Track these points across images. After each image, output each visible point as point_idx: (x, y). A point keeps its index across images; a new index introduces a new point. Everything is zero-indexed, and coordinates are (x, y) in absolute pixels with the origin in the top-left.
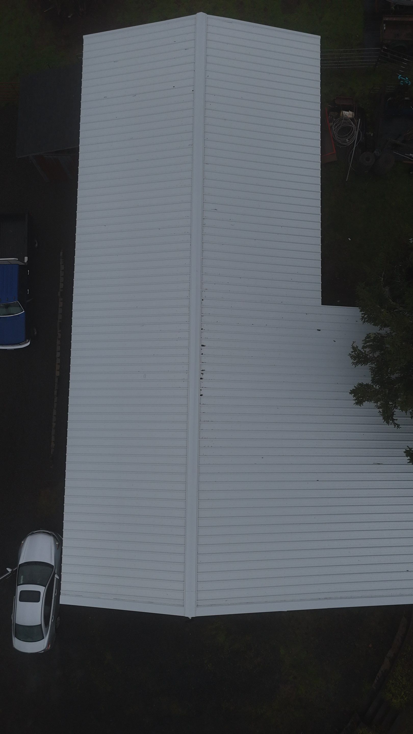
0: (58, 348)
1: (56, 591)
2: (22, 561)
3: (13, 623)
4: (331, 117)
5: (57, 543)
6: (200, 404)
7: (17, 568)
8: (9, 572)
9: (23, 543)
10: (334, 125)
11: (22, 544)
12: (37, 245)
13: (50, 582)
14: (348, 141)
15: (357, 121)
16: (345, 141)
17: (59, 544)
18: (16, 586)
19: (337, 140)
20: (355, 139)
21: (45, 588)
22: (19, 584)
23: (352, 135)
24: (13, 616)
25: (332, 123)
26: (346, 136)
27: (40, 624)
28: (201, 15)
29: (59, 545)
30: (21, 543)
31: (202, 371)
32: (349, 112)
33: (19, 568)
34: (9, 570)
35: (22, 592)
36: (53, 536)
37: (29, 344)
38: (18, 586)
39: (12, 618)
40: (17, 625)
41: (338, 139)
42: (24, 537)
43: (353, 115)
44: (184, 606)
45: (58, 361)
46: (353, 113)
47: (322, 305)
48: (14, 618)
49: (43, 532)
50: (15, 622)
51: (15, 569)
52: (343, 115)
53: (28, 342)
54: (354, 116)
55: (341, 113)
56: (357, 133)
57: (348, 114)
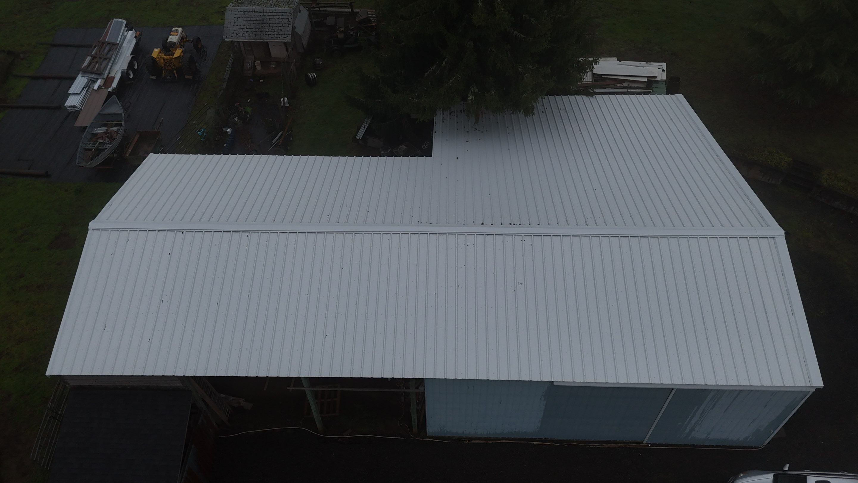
5: (742, 475)
47: (431, 157)
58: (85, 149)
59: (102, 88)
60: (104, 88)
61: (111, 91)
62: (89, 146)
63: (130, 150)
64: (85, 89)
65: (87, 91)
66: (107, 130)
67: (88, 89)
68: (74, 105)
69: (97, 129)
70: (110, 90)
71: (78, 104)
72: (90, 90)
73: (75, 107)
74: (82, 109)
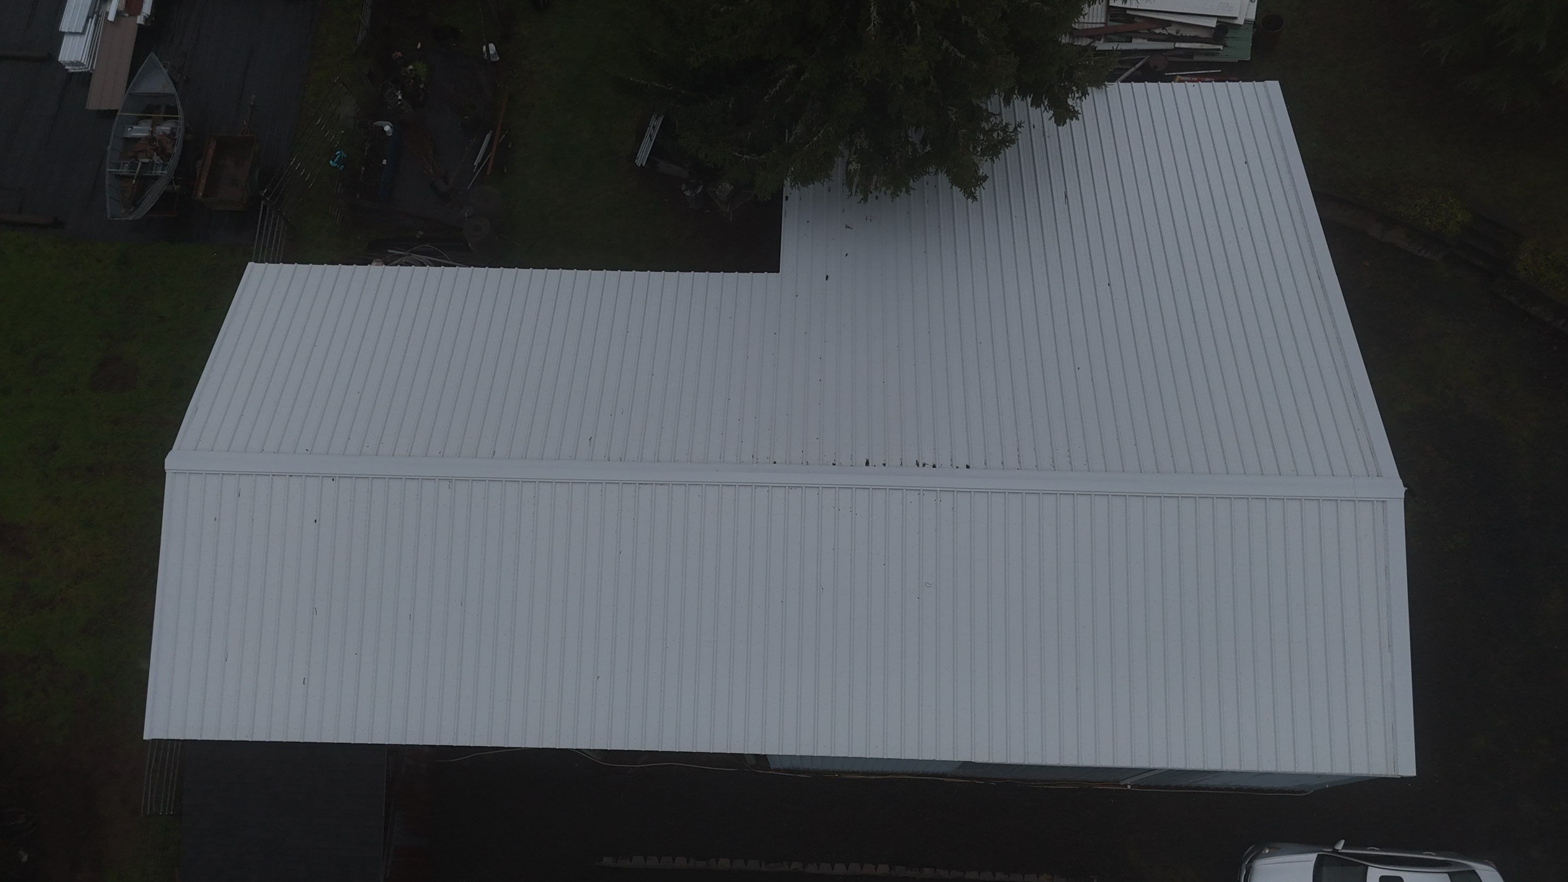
6: (986, 469)
21: (1369, 867)
28: (171, 462)
31: (918, 466)
36: (1251, 861)
43: (379, 261)
44: (1386, 500)
47: (778, 272)
58: (116, 175)
59: (124, 16)
60: (127, 15)
61: (142, 23)
62: (124, 171)
63: (204, 181)
64: (90, 20)
65: (95, 24)
66: (152, 132)
67: (97, 20)
68: (77, 62)
69: (132, 128)
70: (140, 20)
71: (83, 58)
72: (102, 20)
73: (78, 64)
74: (94, 68)
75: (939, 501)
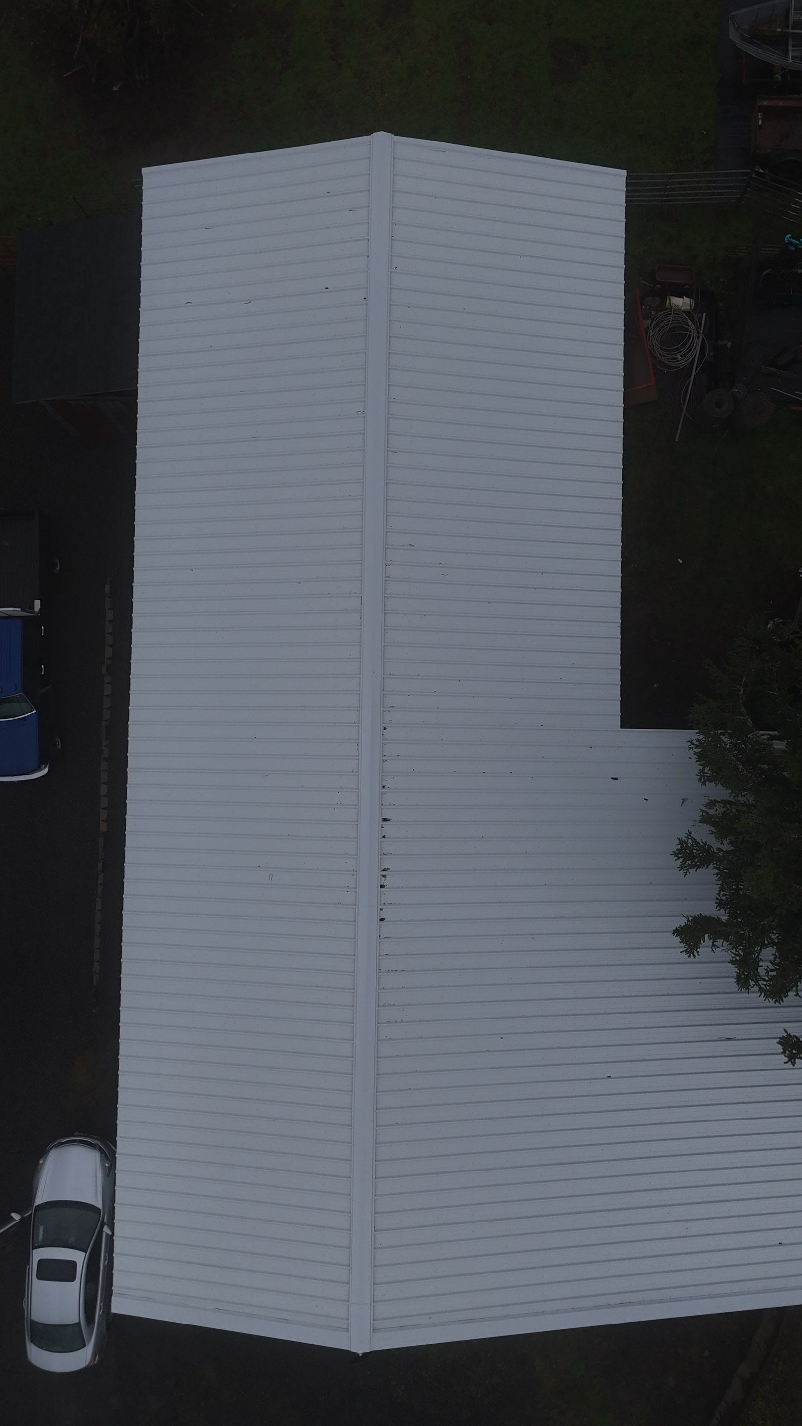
0: (104, 777)
1: (106, 1256)
2: (40, 1198)
3: (26, 1316)
4: (648, 308)
5: (107, 1165)
6: (379, 939)
7: (31, 1213)
8: (16, 1220)
9: (42, 1163)
10: (653, 326)
11: (40, 1165)
12: (58, 568)
13: (94, 1245)
14: (680, 357)
15: (700, 315)
16: (675, 358)
17: (111, 1164)
18: (29, 1250)
19: (659, 356)
20: (695, 355)
21: (84, 1254)
22: (36, 1245)
23: (689, 346)
24: (26, 1301)
25: (649, 321)
26: (677, 349)
27: (77, 1321)
28: (381, 138)
29: (110, 1168)
30: (38, 1163)
31: (384, 870)
32: (683, 298)
33: (35, 1212)
34: (16, 1217)
35: (40, 1262)
36: (100, 1149)
37: (46, 771)
38: (33, 1249)
39: (25, 1306)
40: (33, 1323)
41: (661, 354)
42: (42, 1153)
43: (691, 306)
44: (348, 1332)
45: (104, 802)
46: (691, 300)
48: (27, 1307)
49: (81, 1142)
50: (30, 1317)
51: (28, 1214)
52: (671, 305)
53: (45, 768)
54: (693, 308)
55: (668, 301)
56: (698, 343)
57: (681, 302)
58: (789, 8)
75: (347, 890)
